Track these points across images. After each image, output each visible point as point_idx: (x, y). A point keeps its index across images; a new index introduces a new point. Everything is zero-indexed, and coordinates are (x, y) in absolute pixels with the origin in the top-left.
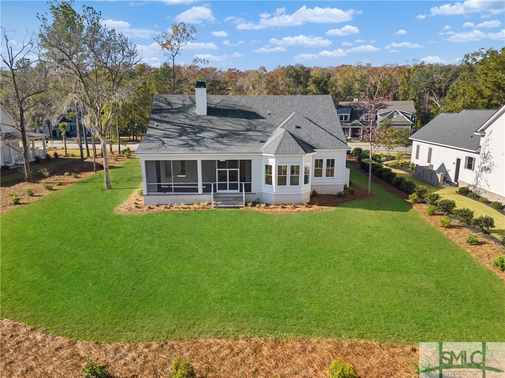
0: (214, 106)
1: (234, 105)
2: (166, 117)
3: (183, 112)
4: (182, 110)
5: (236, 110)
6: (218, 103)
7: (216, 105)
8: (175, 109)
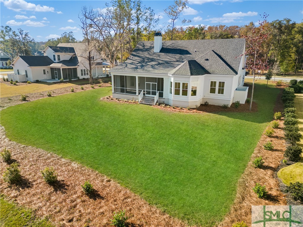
0: (166, 47)
1: (177, 46)
2: (139, 53)
3: (148, 51)
4: (148, 49)
5: (177, 49)
6: (169, 45)
7: (167, 46)
8: (145, 49)
